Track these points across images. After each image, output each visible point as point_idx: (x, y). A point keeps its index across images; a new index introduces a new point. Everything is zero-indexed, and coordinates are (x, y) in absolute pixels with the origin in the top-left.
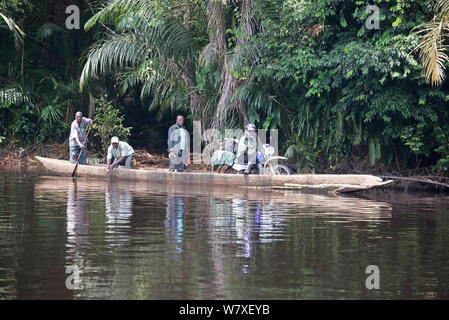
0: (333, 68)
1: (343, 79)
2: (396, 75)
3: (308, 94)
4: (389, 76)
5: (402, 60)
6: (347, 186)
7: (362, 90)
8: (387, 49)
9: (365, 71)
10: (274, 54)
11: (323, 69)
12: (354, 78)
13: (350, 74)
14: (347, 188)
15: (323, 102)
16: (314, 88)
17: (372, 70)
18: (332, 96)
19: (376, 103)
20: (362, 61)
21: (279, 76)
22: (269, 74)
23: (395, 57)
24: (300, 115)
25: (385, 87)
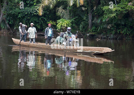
0: (23, 12)
1: (25, 14)
2: (35, 14)
3: (18, 17)
4: (34, 14)
5: (36, 11)
6: (97, 52)
7: (29, 16)
8: (33, 9)
9: (29, 13)
10: (11, 9)
11: (21, 12)
12: (27, 14)
13: (26, 13)
14: (97, 53)
15: (21, 18)
16: (20, 16)
17: (30, 13)
18: (23, 17)
19: (32, 19)
20: (29, 11)
21: (13, 13)
22: (10, 13)
23: (35, 10)
24: (17, 21)
25: (33, 16)
